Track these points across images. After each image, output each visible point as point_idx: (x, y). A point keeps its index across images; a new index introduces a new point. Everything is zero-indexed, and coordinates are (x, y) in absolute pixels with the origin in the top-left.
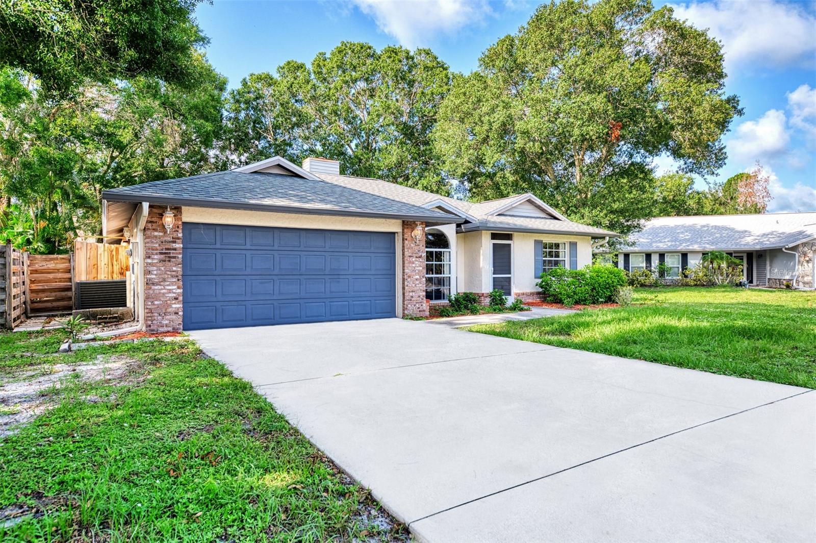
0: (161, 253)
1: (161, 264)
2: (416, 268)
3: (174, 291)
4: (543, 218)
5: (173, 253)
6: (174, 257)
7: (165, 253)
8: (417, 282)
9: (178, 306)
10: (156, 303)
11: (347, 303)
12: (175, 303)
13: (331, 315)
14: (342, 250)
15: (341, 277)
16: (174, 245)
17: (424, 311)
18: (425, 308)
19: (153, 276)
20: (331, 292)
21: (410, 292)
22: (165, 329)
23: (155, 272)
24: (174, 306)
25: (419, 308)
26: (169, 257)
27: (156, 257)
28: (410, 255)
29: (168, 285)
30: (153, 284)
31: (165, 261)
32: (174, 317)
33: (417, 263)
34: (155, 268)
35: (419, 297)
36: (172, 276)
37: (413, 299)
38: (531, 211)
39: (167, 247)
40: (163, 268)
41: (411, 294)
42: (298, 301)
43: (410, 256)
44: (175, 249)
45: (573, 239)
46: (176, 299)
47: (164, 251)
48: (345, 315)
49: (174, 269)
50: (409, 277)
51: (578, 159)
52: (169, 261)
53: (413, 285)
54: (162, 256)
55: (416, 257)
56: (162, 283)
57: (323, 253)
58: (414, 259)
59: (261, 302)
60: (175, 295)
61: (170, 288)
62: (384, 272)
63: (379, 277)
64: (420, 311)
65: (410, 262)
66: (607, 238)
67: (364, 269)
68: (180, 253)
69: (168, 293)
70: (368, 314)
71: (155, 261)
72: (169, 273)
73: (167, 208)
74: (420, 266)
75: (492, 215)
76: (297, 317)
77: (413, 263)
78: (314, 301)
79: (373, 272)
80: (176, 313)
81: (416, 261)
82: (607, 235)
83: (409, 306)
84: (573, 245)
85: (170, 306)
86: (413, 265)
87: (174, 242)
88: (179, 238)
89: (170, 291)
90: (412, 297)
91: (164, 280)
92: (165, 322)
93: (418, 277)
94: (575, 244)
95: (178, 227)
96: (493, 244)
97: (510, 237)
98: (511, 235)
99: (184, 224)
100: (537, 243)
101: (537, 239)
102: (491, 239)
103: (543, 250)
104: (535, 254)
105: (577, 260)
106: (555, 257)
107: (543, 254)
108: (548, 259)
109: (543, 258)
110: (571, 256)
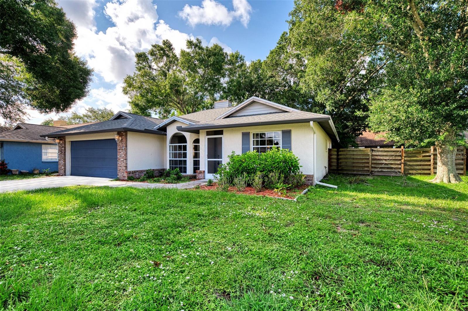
6: (62, 152)
9: (63, 167)
17: (125, 177)
35: (123, 169)
43: (119, 149)
45: (286, 127)
49: (63, 156)
50: (119, 159)
53: (121, 164)
58: (121, 151)
64: (123, 177)
74: (123, 154)
75: (220, 118)
83: (119, 174)
84: (288, 134)
86: (121, 154)
90: (120, 169)
93: (122, 159)
94: (290, 132)
95: (63, 143)
96: (208, 138)
97: (221, 133)
98: (222, 131)
99: (72, 142)
100: (245, 136)
101: (245, 131)
102: (207, 135)
103: (252, 139)
104: (243, 143)
105: (291, 147)
106: (267, 145)
107: (253, 143)
108: (259, 146)
109: (253, 146)
110: (284, 142)
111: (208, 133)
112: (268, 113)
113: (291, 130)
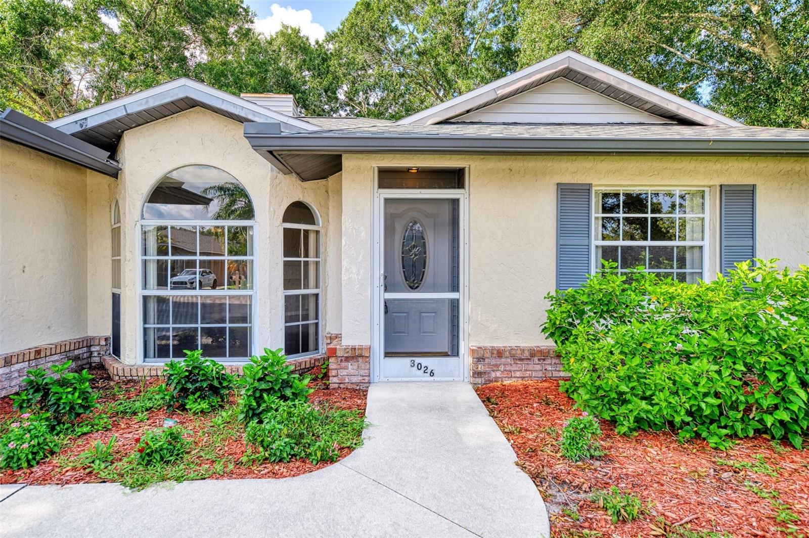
4: (632, 124)
38: (590, 109)
84: (739, 199)
96: (386, 200)
98: (462, 173)
100: (571, 195)
101: (567, 179)
102: (381, 186)
103: (594, 215)
104: (563, 229)
105: (753, 247)
106: (652, 239)
107: (596, 228)
108: (621, 243)
109: (596, 241)
110: (727, 230)
112: (608, 124)
113: (754, 186)
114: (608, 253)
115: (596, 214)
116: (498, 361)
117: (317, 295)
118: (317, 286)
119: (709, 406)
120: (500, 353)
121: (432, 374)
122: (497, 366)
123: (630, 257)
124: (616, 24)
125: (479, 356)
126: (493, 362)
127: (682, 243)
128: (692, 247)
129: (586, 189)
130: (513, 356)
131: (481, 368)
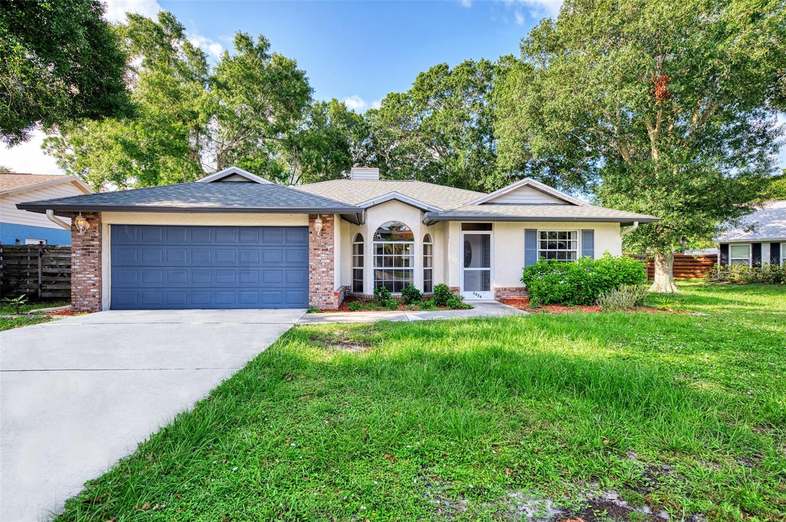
0: (83, 249)
1: (82, 258)
2: (322, 261)
3: (92, 279)
4: (551, 204)
5: (92, 249)
6: (93, 252)
7: (86, 249)
8: (324, 275)
9: (95, 290)
10: (79, 287)
11: (257, 292)
12: (93, 289)
13: (241, 303)
14: (251, 244)
15: (251, 269)
16: (92, 242)
17: (332, 304)
18: (333, 301)
19: (77, 267)
20: (241, 283)
21: (314, 284)
22: (86, 308)
23: (78, 264)
24: (92, 290)
25: (325, 300)
26: (89, 252)
27: (79, 252)
28: (315, 247)
29: (88, 274)
30: (77, 273)
31: (85, 255)
32: (92, 299)
33: (323, 255)
34: (78, 261)
35: (326, 289)
36: (91, 267)
37: (318, 291)
38: (536, 198)
39: (88, 244)
40: (84, 261)
41: (316, 286)
42: (209, 289)
43: (315, 249)
44: (93, 246)
45: (588, 226)
46: (94, 285)
47: (85, 247)
48: (255, 303)
49: (93, 261)
50: (314, 269)
51: (653, 134)
52: (89, 255)
53: (319, 278)
54: (83, 251)
55: (323, 250)
56: (83, 273)
57: (233, 248)
58: (319, 252)
59: (175, 290)
60: (93, 282)
61: (89, 276)
62: (300, 265)
63: (295, 269)
64: (327, 304)
65: (315, 255)
66: (636, 224)
67: (275, 262)
68: (97, 249)
69: (87, 280)
70: (280, 303)
71: (79, 255)
72: (88, 264)
73: (79, 214)
74: (328, 259)
75: (473, 204)
76: (208, 304)
77: (319, 256)
78: (224, 289)
79: (284, 264)
80: (94, 296)
81: (322, 253)
82: (636, 220)
83: (314, 298)
84: (588, 235)
85: (89, 290)
86: (319, 258)
87: (93, 240)
88: (96, 237)
89: (90, 279)
90: (318, 289)
91: (85, 270)
92: (86, 303)
93: (324, 269)
94: (592, 232)
95: (96, 228)
96: (465, 235)
97: (489, 227)
98: (491, 225)
99: (112, 226)
100: (530, 233)
101: (528, 227)
102: (462, 230)
103: (538, 240)
104: (527, 245)
105: (593, 252)
106: (559, 248)
107: (539, 245)
108: (547, 250)
109: (539, 249)
110: (584, 246)
111: (465, 227)
112: (543, 204)
113: (593, 230)
114: (543, 254)
115: (539, 239)
116: (505, 292)
117: (431, 270)
118: (431, 266)
119: (568, 295)
120: (505, 289)
121: (481, 297)
122: (504, 294)
123: (551, 255)
124: (547, 139)
125: (498, 290)
126: (503, 292)
127: (569, 250)
128: (573, 252)
129: (535, 231)
130: (510, 290)
131: (499, 294)
